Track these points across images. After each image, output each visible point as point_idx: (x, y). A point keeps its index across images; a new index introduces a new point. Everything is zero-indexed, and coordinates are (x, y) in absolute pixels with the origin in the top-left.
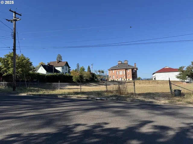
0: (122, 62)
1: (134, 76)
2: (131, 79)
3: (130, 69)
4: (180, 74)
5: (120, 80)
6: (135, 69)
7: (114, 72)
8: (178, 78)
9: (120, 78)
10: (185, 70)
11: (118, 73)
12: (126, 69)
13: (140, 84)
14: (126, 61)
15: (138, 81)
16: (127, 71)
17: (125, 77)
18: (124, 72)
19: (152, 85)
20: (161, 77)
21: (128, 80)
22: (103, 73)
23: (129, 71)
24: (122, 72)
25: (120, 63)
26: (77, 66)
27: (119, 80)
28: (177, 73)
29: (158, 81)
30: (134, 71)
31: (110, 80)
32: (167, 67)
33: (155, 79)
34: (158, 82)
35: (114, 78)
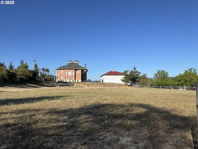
0: (72, 62)
1: (84, 77)
2: (80, 81)
3: (80, 69)
4: (124, 78)
5: (69, 81)
6: (85, 71)
7: (62, 72)
8: (122, 81)
9: (69, 79)
10: (129, 74)
11: (66, 74)
12: (76, 70)
13: (88, 86)
14: (76, 61)
15: (87, 82)
16: (76, 71)
17: (74, 78)
18: (74, 72)
19: (100, 87)
20: (108, 79)
21: (76, 81)
22: (48, 72)
23: (78, 72)
24: (71, 73)
25: (70, 62)
26: (21, 63)
27: (67, 81)
28: (122, 77)
29: (106, 83)
30: (84, 73)
31: (57, 81)
32: (114, 71)
33: (103, 81)
34: (105, 85)
35: (62, 78)
